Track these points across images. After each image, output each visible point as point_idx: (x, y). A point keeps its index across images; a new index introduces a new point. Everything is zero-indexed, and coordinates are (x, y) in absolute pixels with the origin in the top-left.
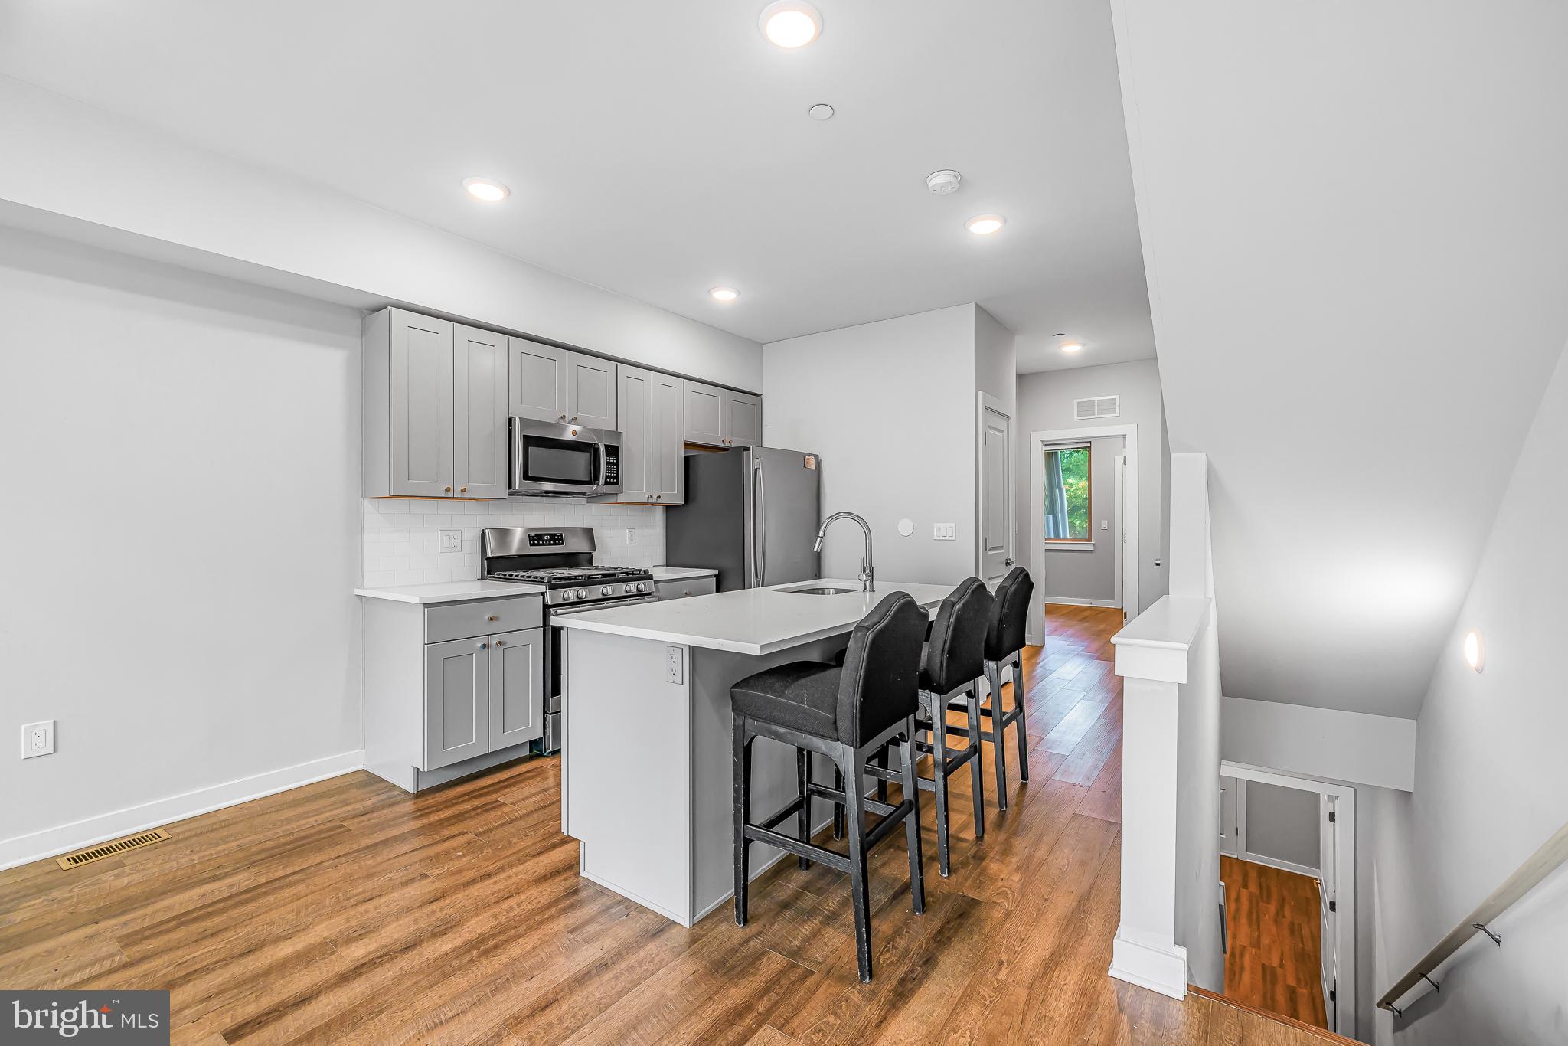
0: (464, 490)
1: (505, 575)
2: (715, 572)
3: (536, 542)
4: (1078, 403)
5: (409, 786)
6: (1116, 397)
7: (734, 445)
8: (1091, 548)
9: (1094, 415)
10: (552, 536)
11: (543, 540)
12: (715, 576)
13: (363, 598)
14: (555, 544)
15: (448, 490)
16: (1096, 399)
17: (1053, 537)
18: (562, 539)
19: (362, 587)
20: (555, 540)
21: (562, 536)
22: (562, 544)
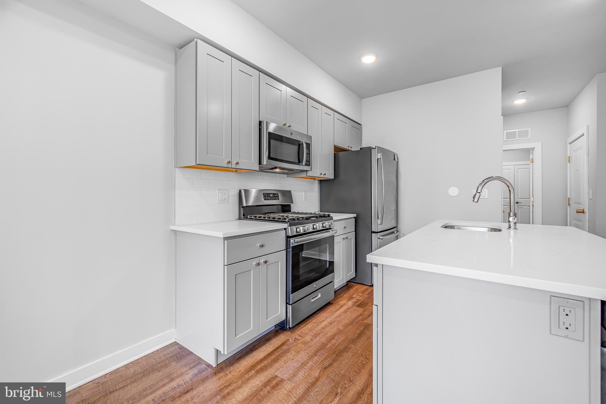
0: (237, 163)
1: (256, 217)
2: (355, 215)
3: (267, 198)
5: (212, 361)
6: (529, 129)
7: (353, 149)
9: (516, 138)
10: (274, 194)
11: (270, 197)
12: (354, 218)
13: (175, 232)
14: (275, 199)
15: (229, 162)
16: (517, 130)
18: (278, 197)
19: (174, 224)
20: (275, 197)
21: (278, 195)
22: (279, 199)
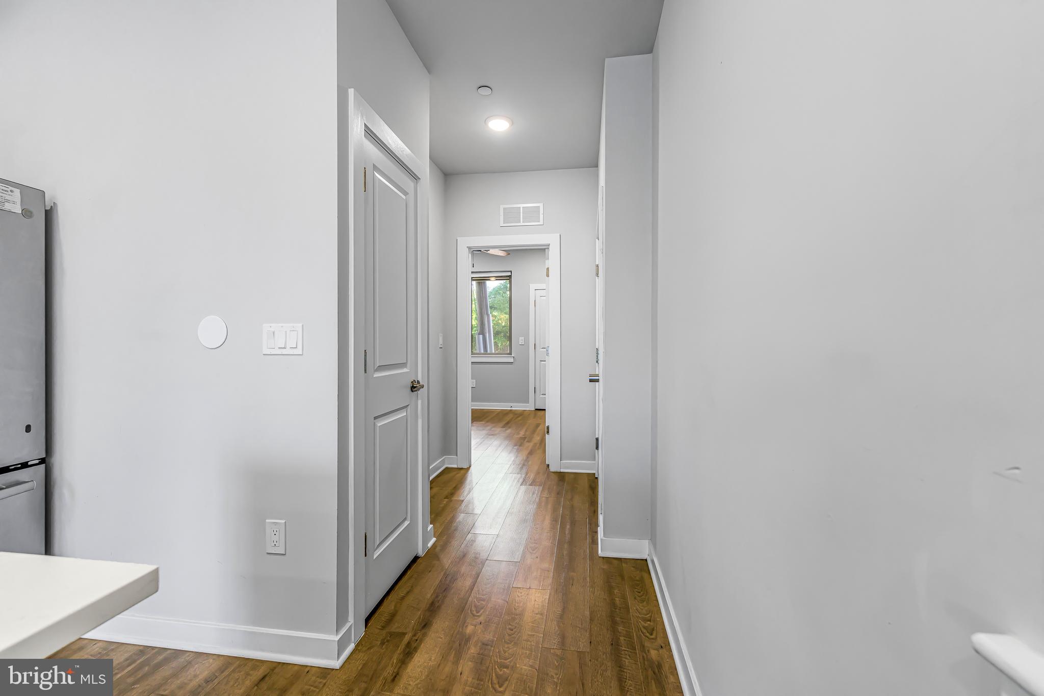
4: (504, 209)
6: (541, 205)
8: (511, 360)
9: (520, 222)
16: (522, 206)
17: (482, 352)
